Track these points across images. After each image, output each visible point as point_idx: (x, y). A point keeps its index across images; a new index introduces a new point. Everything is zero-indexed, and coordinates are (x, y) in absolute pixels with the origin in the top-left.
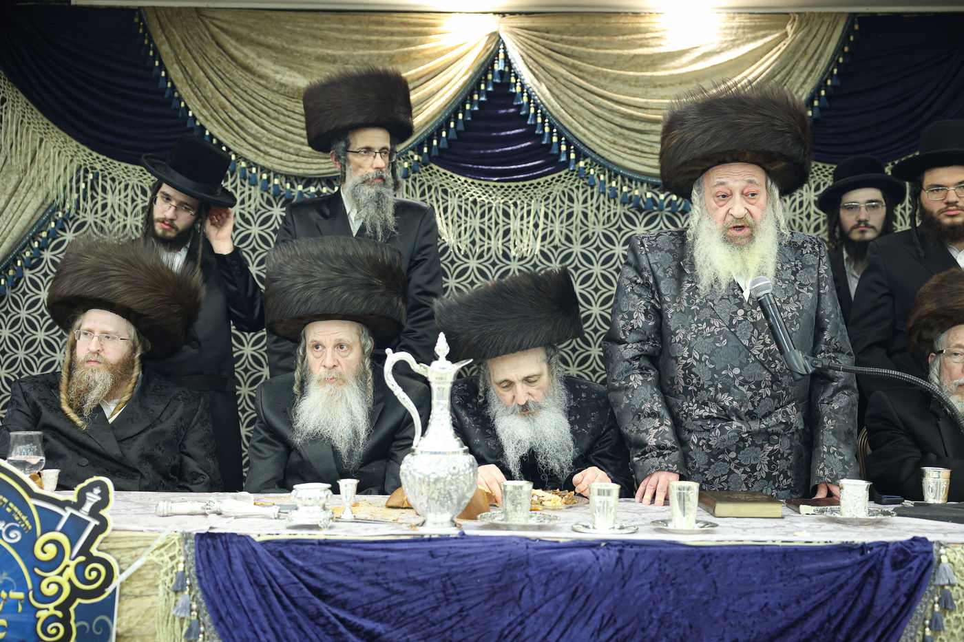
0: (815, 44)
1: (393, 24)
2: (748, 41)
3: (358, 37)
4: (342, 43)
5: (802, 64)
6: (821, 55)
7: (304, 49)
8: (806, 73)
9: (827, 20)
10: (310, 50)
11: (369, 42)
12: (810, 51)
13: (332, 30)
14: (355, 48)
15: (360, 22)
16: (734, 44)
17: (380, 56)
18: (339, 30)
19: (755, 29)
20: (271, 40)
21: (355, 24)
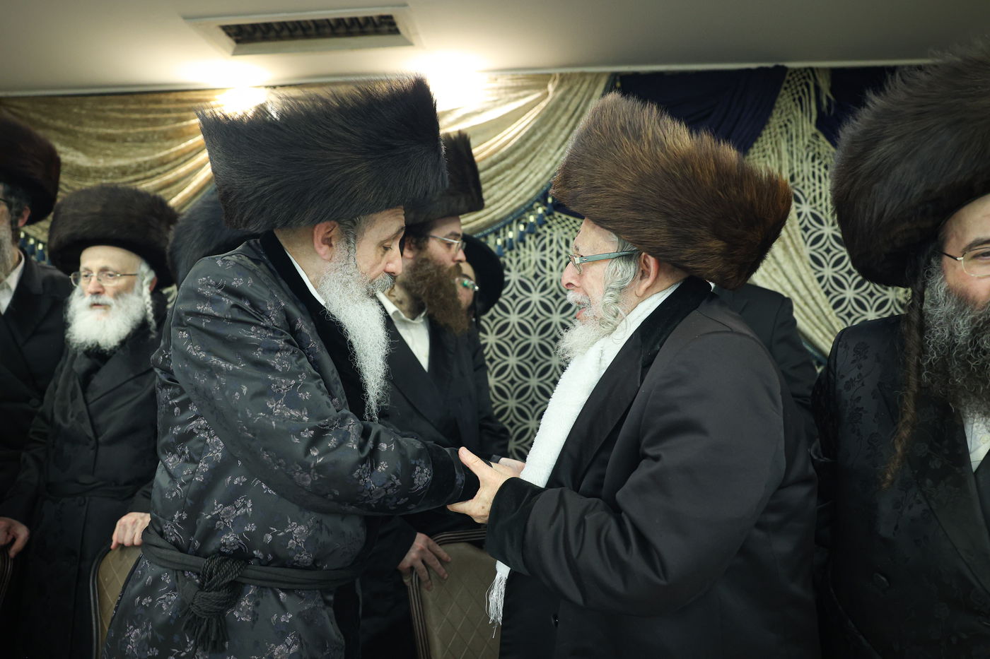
0: (576, 101)
1: (169, 102)
2: (510, 101)
3: (137, 116)
4: (122, 123)
5: (563, 120)
6: (583, 112)
7: (87, 129)
8: (567, 130)
9: (589, 79)
10: (91, 130)
11: (147, 120)
12: (572, 108)
13: (112, 110)
14: (134, 127)
15: (139, 102)
16: (495, 103)
17: (154, 132)
18: (121, 111)
19: (517, 89)
20: (60, 123)
21: (135, 104)
